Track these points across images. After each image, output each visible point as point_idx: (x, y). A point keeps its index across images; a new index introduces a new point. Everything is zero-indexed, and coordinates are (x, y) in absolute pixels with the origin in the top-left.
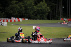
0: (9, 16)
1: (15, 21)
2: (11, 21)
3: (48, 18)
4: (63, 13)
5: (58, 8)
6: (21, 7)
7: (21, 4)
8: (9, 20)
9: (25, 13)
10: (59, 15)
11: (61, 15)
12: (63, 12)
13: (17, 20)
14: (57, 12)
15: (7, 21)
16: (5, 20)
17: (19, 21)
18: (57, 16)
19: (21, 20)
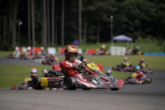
4: (19, 38)
5: (9, 26)
10: (11, 42)
11: (14, 43)
12: (19, 33)
14: (4, 34)
18: (5, 42)
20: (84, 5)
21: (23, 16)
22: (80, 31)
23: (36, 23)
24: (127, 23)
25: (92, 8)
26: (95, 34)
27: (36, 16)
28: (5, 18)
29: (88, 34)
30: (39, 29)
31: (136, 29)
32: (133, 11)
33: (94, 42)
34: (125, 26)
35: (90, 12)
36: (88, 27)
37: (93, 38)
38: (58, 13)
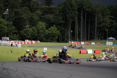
0: (23, 38)
1: (28, 43)
2: (25, 43)
3: (58, 41)
4: (71, 37)
6: (34, 31)
7: (34, 28)
8: (23, 42)
9: (37, 36)
10: (68, 39)
12: (71, 35)
13: (30, 42)
15: (21, 43)
16: (20, 42)
17: (32, 43)
18: (66, 39)
19: (33, 42)
20: (97, 24)
21: (73, 29)
23: (78, 31)
25: (100, 26)
27: (78, 29)
28: (66, 29)
29: (99, 36)
30: (79, 34)
33: (101, 39)
36: (99, 33)
37: (101, 37)
38: (87, 28)
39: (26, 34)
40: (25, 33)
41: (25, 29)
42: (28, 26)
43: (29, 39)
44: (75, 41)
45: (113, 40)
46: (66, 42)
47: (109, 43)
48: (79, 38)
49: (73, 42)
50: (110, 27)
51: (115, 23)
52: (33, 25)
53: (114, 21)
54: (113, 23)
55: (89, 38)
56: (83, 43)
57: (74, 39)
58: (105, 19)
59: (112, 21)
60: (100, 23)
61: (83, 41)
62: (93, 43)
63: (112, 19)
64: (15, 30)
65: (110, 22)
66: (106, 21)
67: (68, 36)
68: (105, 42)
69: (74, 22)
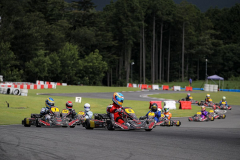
0: (31, 78)
1: (42, 86)
2: (35, 87)
3: (105, 83)
4: (132, 75)
5: (124, 65)
6: (54, 61)
7: (54, 55)
8: (32, 86)
9: (61, 73)
10: (125, 78)
11: (128, 78)
12: (132, 71)
13: (46, 85)
15: (28, 87)
16: (25, 86)
17: (50, 87)
18: (120, 78)
19: (54, 85)
20: (186, 49)
21: (136, 57)
22: (183, 70)
23: (147, 63)
24: (223, 64)
25: (193, 51)
26: (195, 73)
27: (146, 57)
28: (121, 58)
29: (189, 73)
30: (149, 68)
31: (230, 70)
32: (228, 54)
33: (194, 79)
34: (220, 67)
35: (191, 54)
36: (190, 67)
37: (194, 76)
38: (165, 55)
39: (37, 70)
40: (36, 66)
41: (35, 59)
42: (42, 52)
43: (45, 79)
44: (139, 83)
45: (218, 80)
46: (122, 85)
47: (210, 88)
48: (149, 77)
49: (135, 86)
50: (214, 55)
51: (223, 46)
52: (52, 50)
53: (221, 42)
54: (219, 45)
55: (169, 76)
56: (156, 87)
57: (137, 79)
58: (201, 38)
59: (216, 41)
60: (191, 46)
61: (155, 83)
62: (177, 88)
63: (217, 37)
64: (16, 60)
65: (213, 44)
66: (204, 40)
67: (126, 72)
68: (203, 86)
69: (137, 44)
